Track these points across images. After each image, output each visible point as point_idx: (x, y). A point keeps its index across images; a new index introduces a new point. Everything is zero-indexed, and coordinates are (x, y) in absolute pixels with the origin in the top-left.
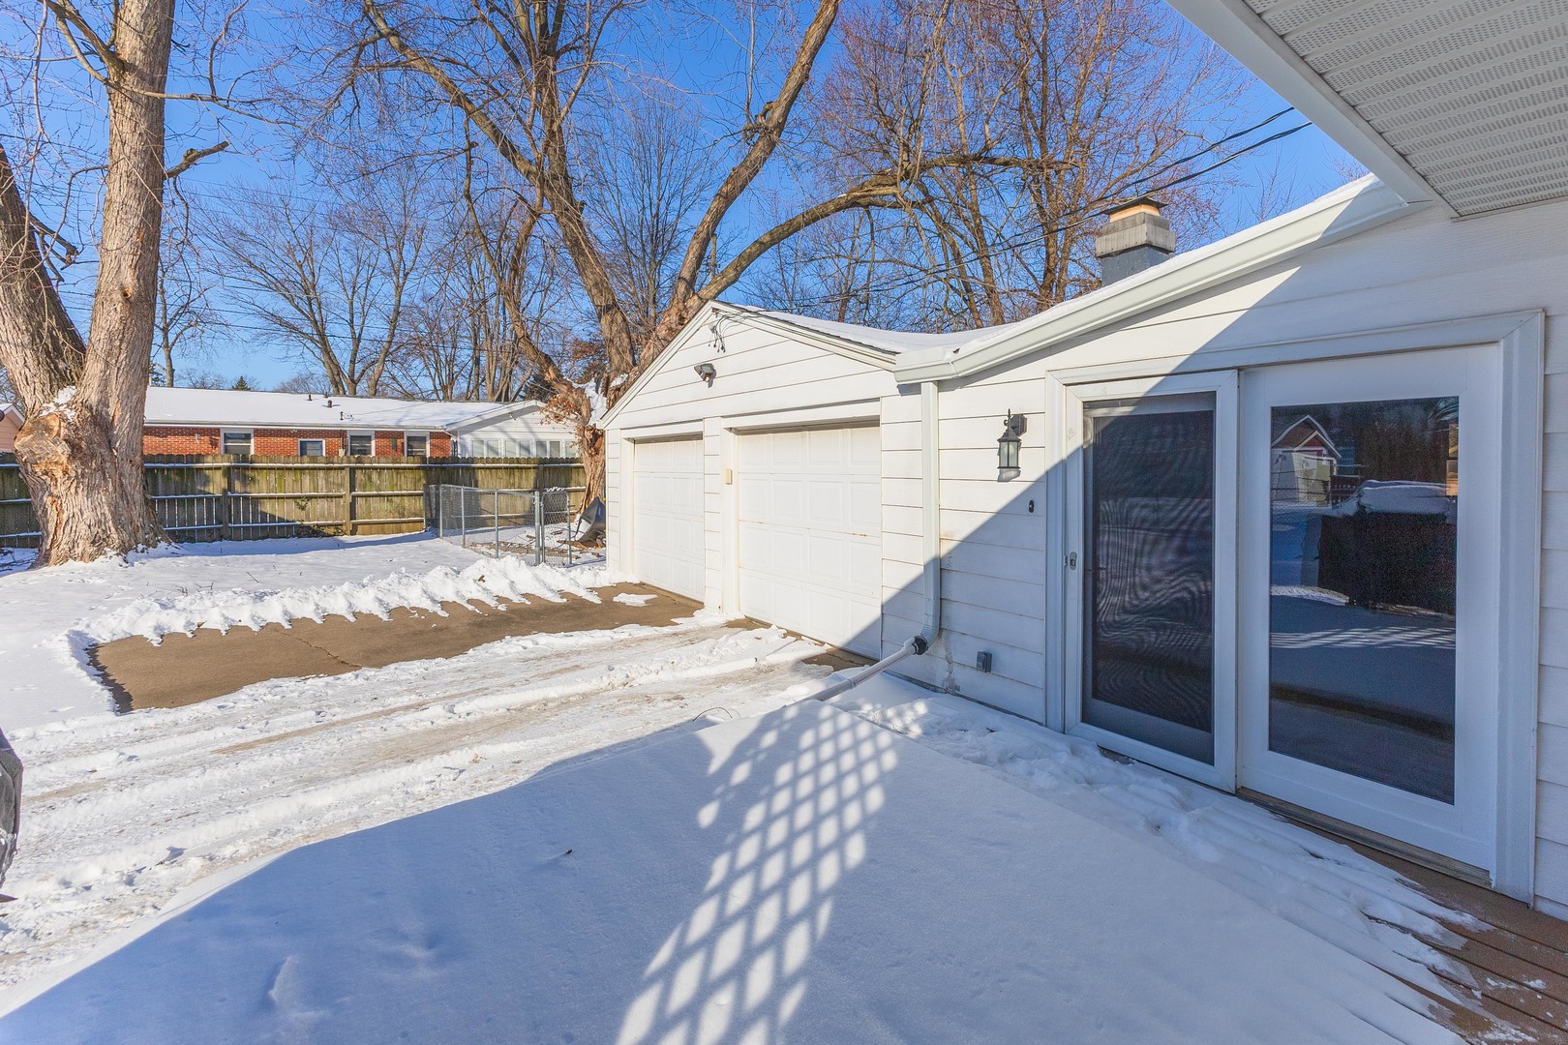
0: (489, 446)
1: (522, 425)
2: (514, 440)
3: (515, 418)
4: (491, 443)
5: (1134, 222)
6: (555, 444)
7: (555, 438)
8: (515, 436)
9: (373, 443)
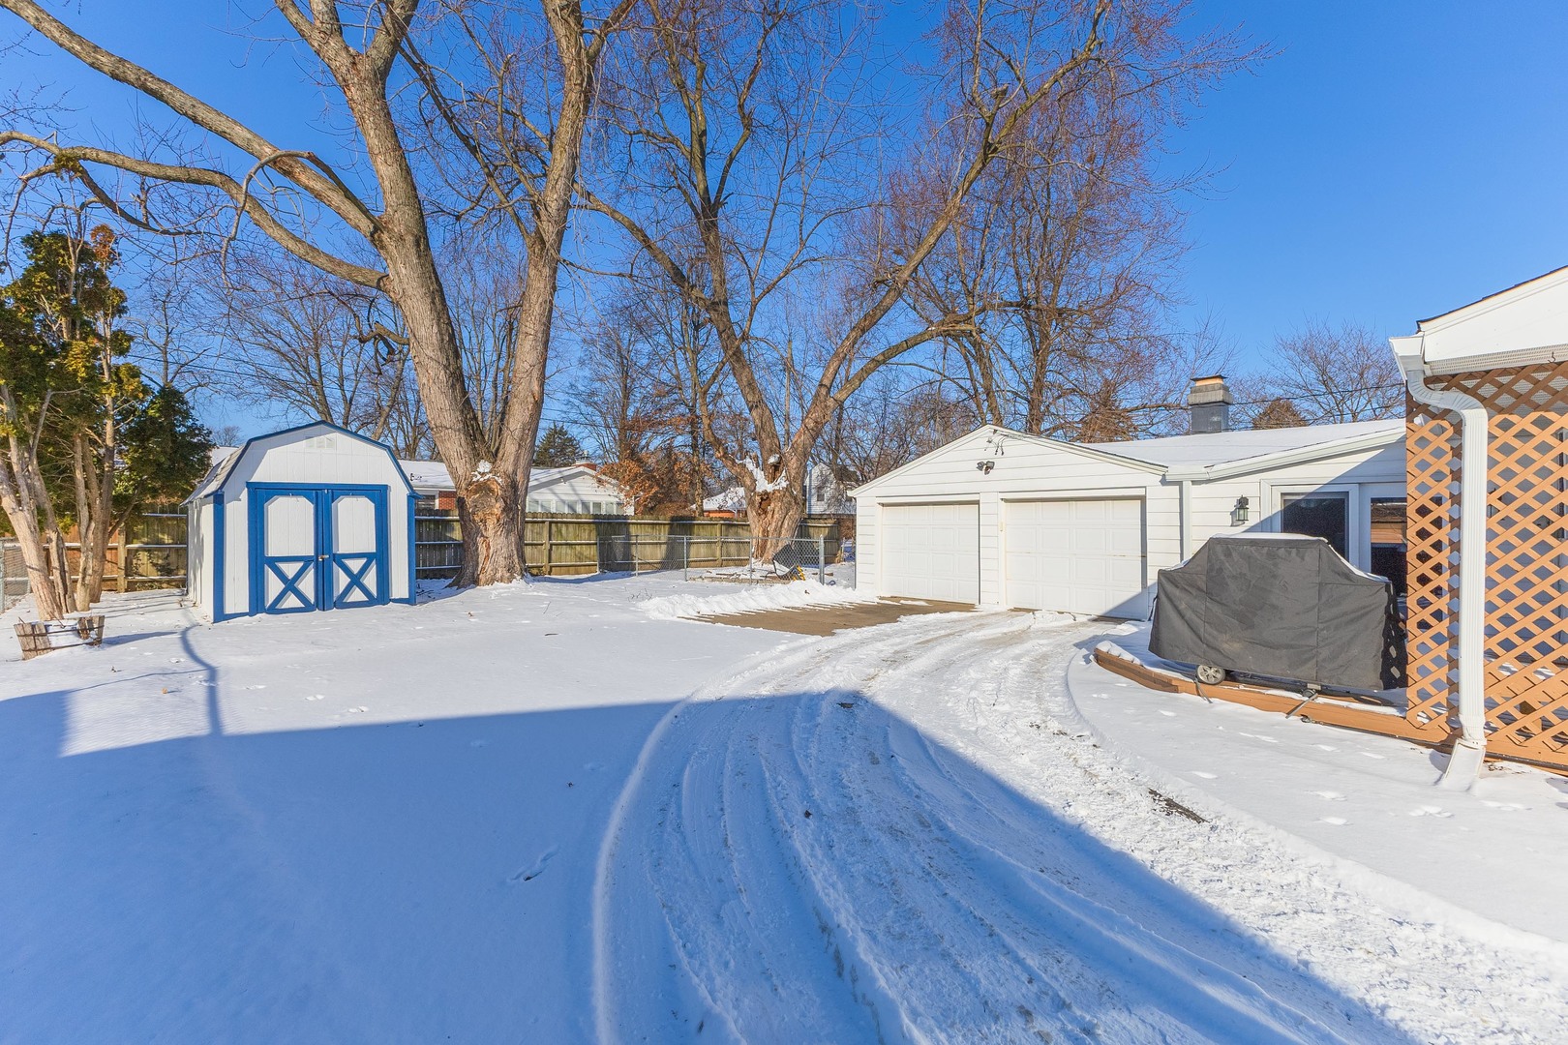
0: (542, 506)
1: (569, 488)
2: (564, 502)
3: (565, 482)
4: (544, 504)
5: (1213, 388)
6: (598, 505)
7: (597, 499)
8: (564, 498)
9: (437, 501)
